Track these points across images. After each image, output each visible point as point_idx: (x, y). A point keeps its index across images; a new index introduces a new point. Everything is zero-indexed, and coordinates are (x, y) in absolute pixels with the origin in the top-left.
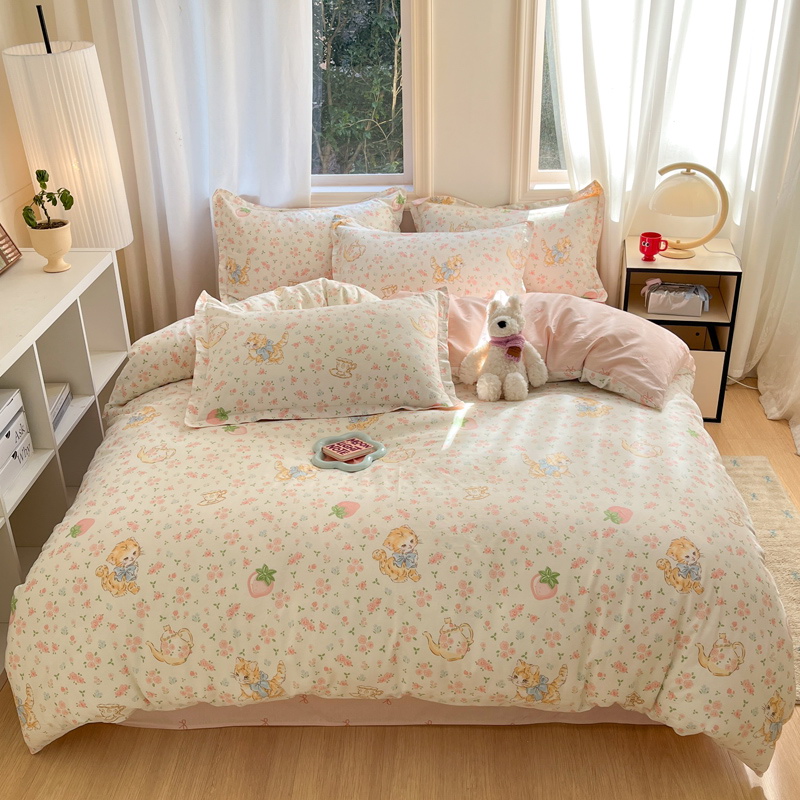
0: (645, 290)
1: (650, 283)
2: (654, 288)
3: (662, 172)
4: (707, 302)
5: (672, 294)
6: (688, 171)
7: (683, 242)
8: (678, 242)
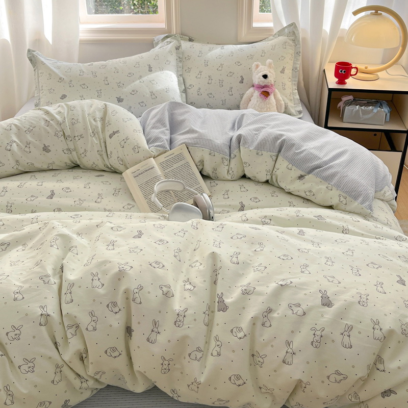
0: (341, 104)
1: (345, 99)
2: (349, 103)
3: (355, 13)
4: (388, 115)
5: (362, 108)
6: (376, 12)
7: (370, 68)
8: (366, 68)
